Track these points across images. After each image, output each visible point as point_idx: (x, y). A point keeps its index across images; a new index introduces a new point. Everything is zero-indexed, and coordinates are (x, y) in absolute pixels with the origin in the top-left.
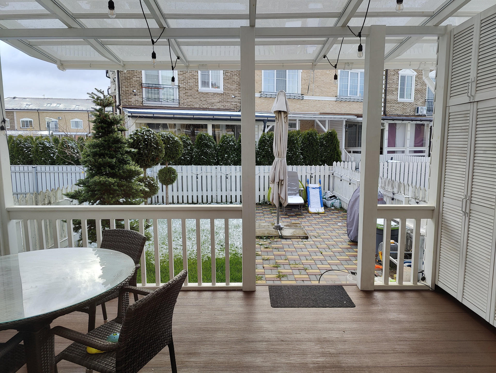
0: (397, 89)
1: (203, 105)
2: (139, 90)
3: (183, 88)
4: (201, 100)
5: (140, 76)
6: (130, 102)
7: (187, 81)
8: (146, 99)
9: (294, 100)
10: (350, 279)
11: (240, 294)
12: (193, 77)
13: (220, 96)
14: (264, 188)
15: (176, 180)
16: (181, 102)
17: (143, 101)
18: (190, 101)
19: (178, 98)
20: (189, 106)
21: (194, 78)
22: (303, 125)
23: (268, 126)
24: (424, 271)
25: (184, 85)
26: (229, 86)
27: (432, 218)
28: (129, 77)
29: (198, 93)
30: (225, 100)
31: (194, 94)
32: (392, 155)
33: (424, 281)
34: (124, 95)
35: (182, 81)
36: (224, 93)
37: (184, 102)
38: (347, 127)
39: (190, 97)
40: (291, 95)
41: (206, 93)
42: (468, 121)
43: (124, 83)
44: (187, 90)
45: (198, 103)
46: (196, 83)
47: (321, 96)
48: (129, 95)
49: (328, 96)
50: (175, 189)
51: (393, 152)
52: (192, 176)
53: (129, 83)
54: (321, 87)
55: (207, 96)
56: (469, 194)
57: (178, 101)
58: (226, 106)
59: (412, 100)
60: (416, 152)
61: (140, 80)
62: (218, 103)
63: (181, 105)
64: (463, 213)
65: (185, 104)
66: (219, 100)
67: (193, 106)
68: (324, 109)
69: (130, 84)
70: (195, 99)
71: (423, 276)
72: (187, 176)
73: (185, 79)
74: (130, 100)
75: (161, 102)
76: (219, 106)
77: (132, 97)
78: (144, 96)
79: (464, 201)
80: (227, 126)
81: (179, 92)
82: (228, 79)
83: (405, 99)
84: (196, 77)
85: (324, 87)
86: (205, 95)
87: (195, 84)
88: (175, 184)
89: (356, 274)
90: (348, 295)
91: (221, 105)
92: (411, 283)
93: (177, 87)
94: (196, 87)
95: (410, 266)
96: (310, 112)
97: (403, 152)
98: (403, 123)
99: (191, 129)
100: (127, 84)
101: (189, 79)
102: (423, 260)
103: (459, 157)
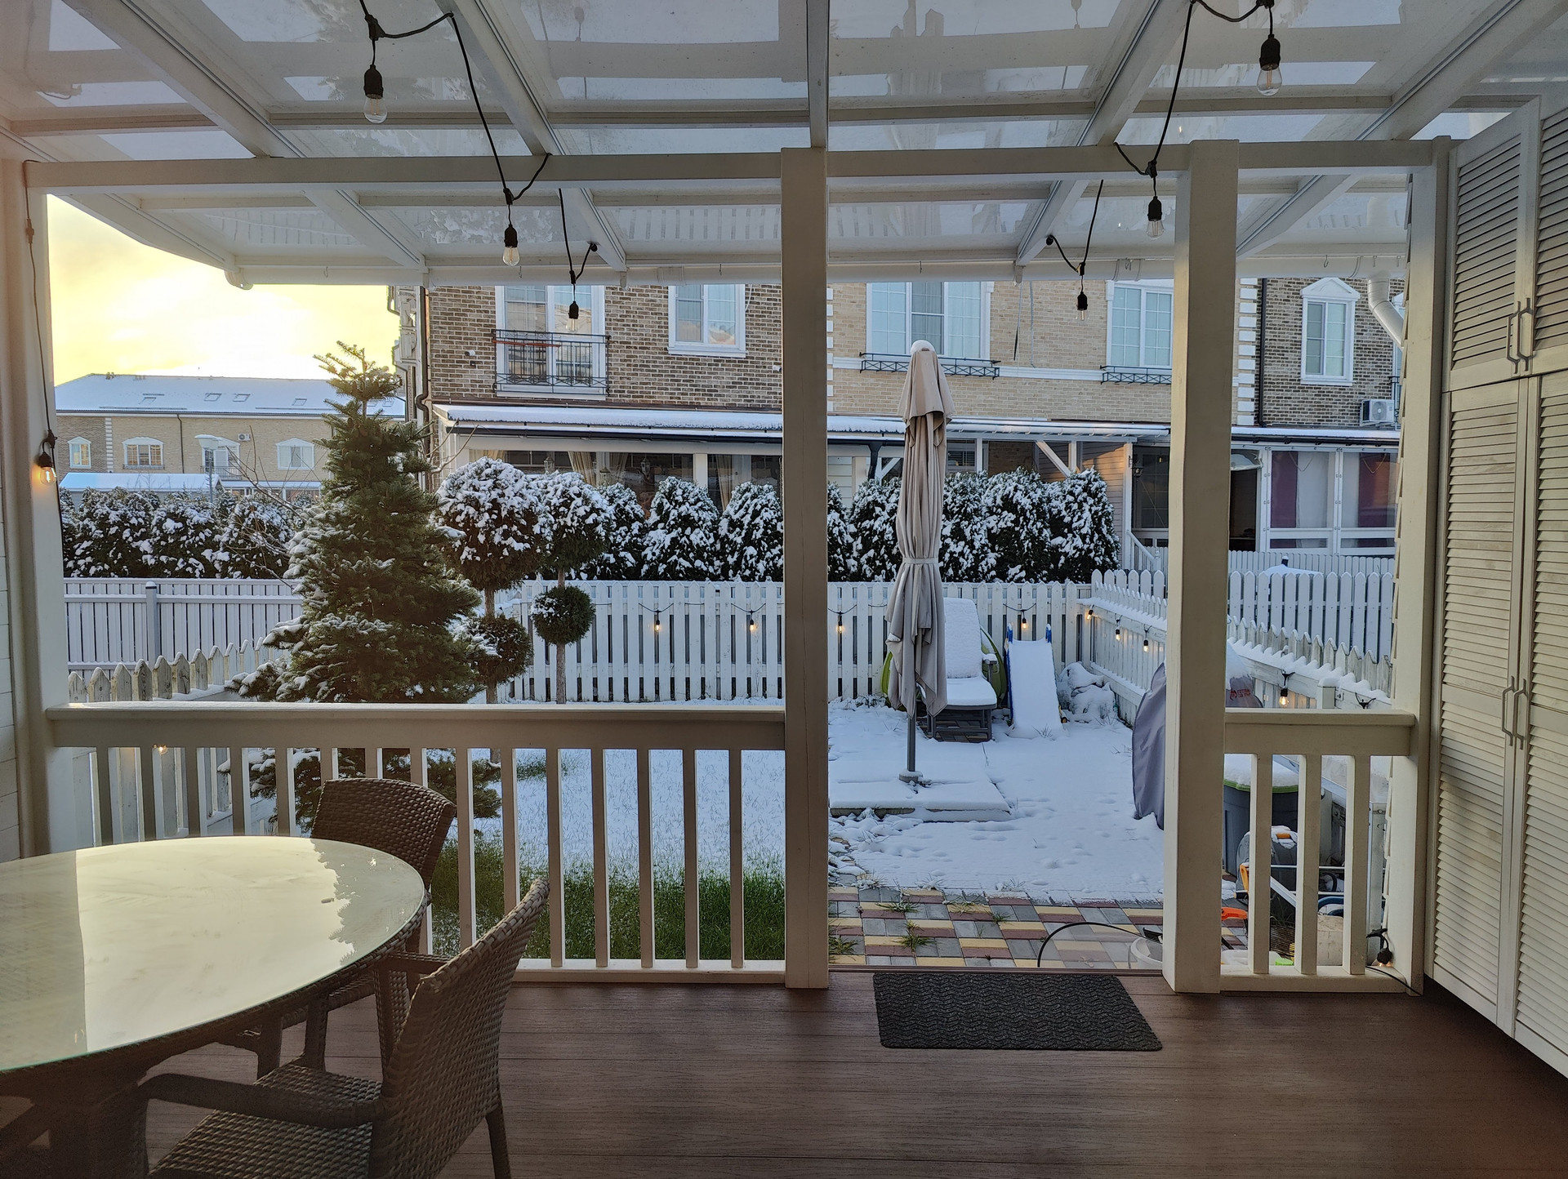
0: (1297, 345)
1: (682, 394)
2: (485, 349)
3: (621, 343)
4: (677, 381)
5: (490, 308)
6: (456, 385)
7: (632, 321)
8: (505, 376)
9: (967, 380)
10: (1140, 955)
11: (778, 998)
12: (651, 309)
13: (736, 366)
14: (870, 653)
15: (590, 629)
16: (614, 387)
17: (496, 383)
18: (641, 383)
19: (604, 375)
20: (638, 397)
21: (656, 314)
22: (997, 457)
23: (885, 462)
24: (1386, 930)
25: (624, 334)
26: (764, 335)
27: (1408, 754)
28: (454, 310)
29: (668, 358)
30: (751, 379)
31: (654, 362)
32: (1285, 553)
33: (1388, 965)
34: (439, 366)
35: (618, 320)
36: (747, 358)
37: (623, 387)
38: (1139, 465)
39: (642, 370)
40: (959, 362)
41: (693, 359)
42: (1513, 439)
43: (441, 328)
44: (632, 350)
45: (667, 389)
46: (662, 327)
47: (1056, 366)
48: (453, 366)
49: (1075, 367)
50: (587, 655)
51: (1291, 543)
52: (641, 617)
53: (456, 328)
54: (1054, 339)
55: (694, 368)
56: (1525, 675)
57: (604, 383)
58: (753, 397)
59: (1348, 379)
60: (1363, 543)
61: (488, 321)
62: (730, 387)
63: (613, 396)
64: (1508, 737)
65: (626, 394)
66: (732, 378)
67: (651, 397)
68: (1062, 408)
69: (459, 333)
70: (658, 375)
71: (1385, 946)
72: (625, 617)
73: (626, 316)
74: (456, 381)
75: (553, 385)
76: (731, 397)
77: (464, 372)
78: (500, 369)
79: (1511, 695)
80: (755, 458)
81: (607, 355)
82: (760, 316)
83: (1325, 376)
84: (662, 310)
85: (1063, 339)
86: (689, 363)
87: (659, 331)
88: (586, 641)
89: (1159, 937)
90: (1136, 1010)
91: (740, 396)
92: (1344, 971)
93: (601, 340)
94: (660, 340)
95: (1340, 913)
96: (1020, 416)
97: (1323, 543)
98: (1318, 449)
99: (643, 469)
100: (449, 333)
101: (639, 317)
102: (1385, 895)
103: (1489, 555)
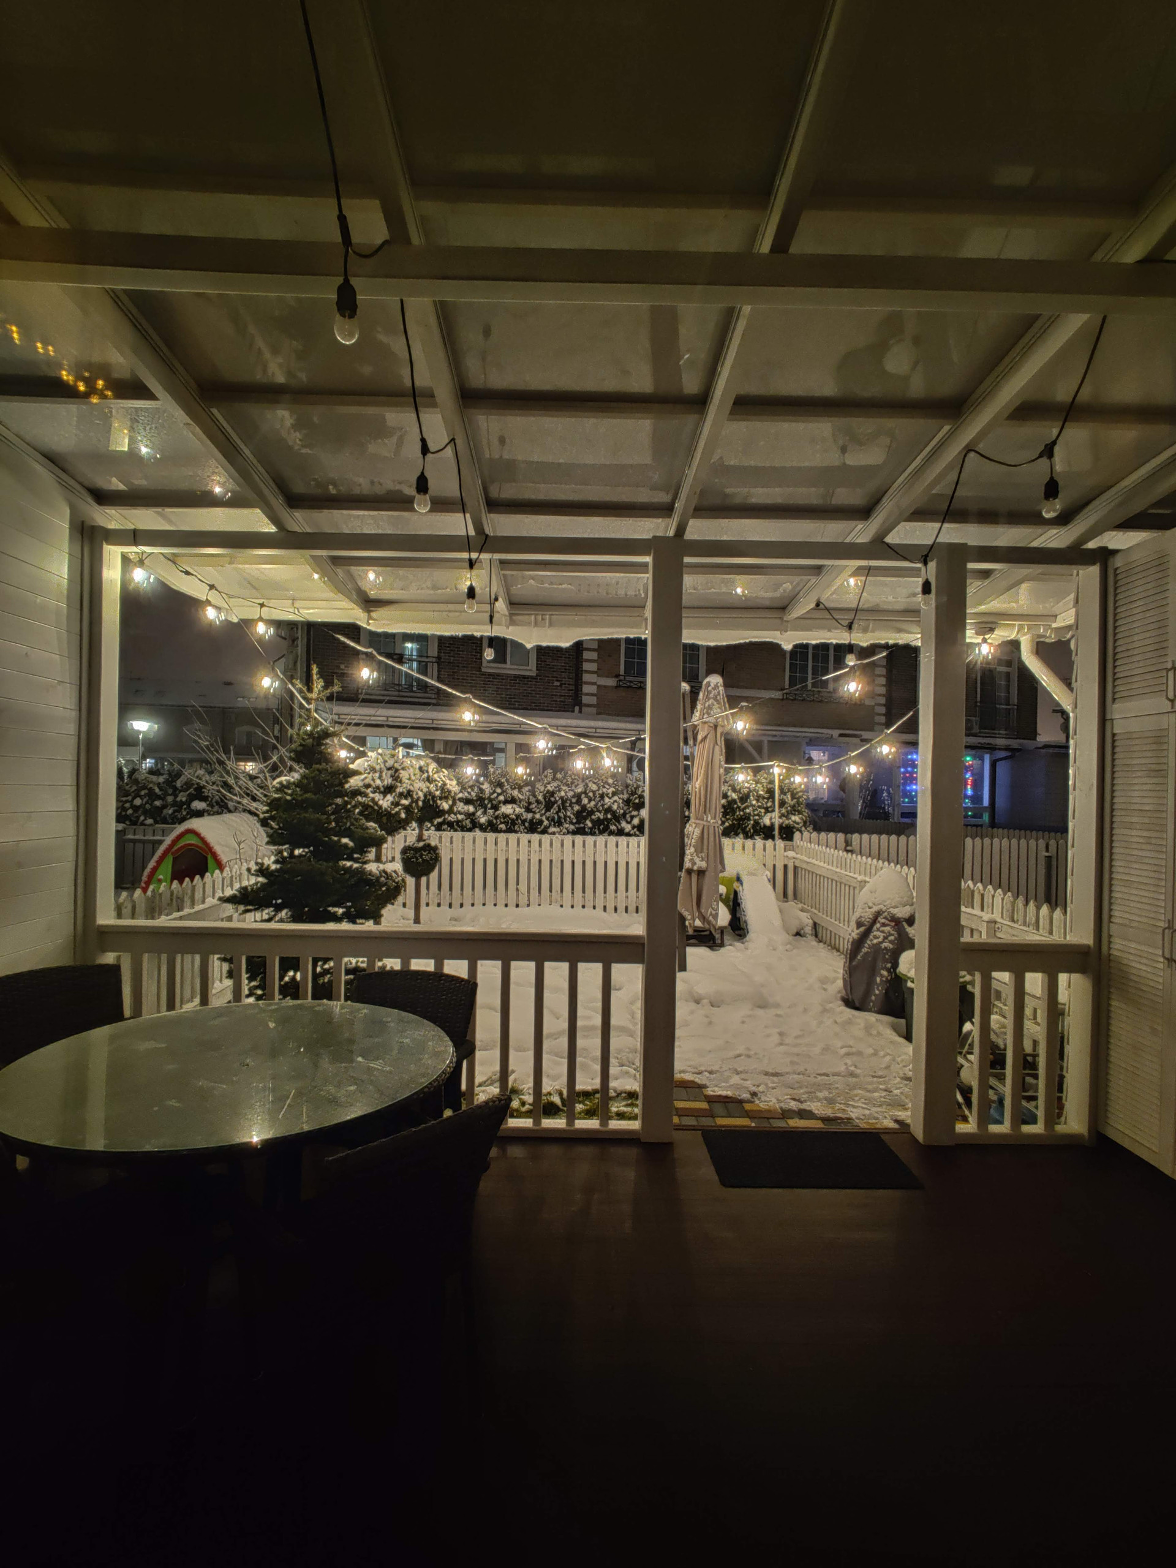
2: (352, 664)
4: (487, 690)
7: (457, 647)
12: (470, 640)
13: (529, 681)
21: (474, 643)
26: (549, 661)
27: (1080, 972)
30: (539, 691)
35: (447, 647)
36: (537, 676)
39: (463, 682)
41: (499, 676)
43: (320, 648)
46: (477, 653)
47: (752, 688)
48: (328, 675)
49: (765, 688)
50: (434, 886)
54: (750, 669)
55: (499, 682)
58: (541, 703)
62: (525, 696)
64: (1166, 962)
66: (526, 690)
70: (474, 686)
73: (452, 644)
76: (525, 703)
79: (1168, 932)
84: (478, 641)
85: (756, 669)
86: (496, 679)
87: (476, 656)
91: (531, 702)
94: (476, 662)
101: (462, 645)
103: (1146, 834)
